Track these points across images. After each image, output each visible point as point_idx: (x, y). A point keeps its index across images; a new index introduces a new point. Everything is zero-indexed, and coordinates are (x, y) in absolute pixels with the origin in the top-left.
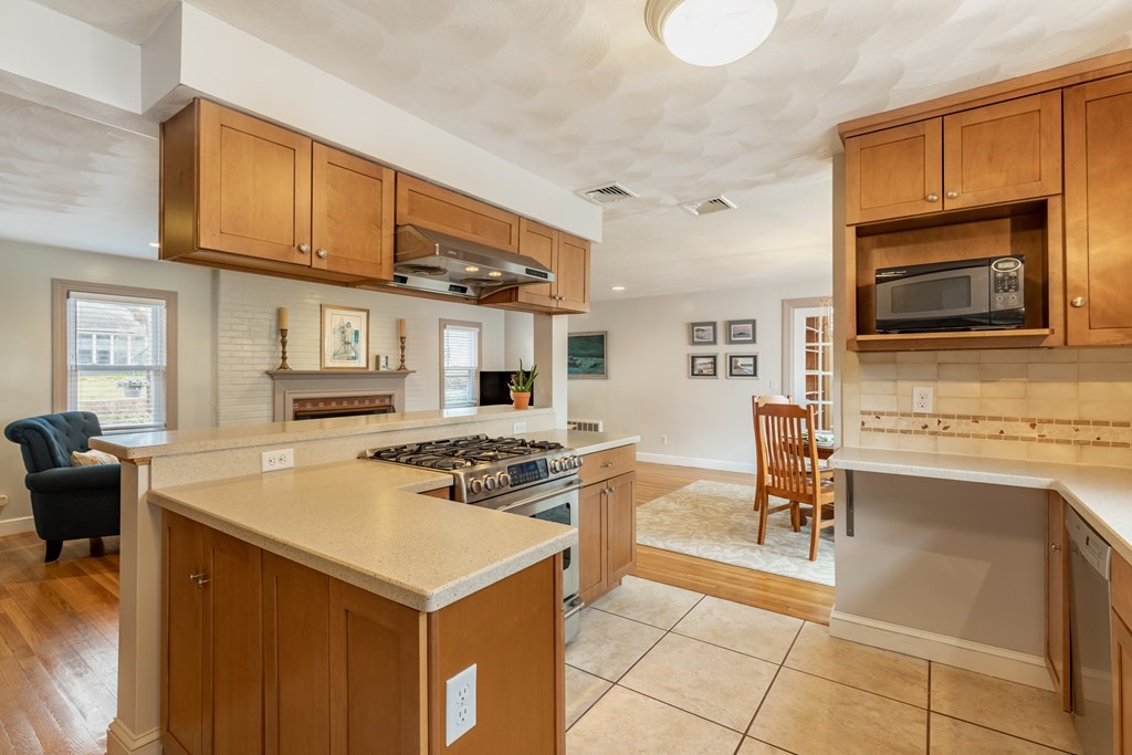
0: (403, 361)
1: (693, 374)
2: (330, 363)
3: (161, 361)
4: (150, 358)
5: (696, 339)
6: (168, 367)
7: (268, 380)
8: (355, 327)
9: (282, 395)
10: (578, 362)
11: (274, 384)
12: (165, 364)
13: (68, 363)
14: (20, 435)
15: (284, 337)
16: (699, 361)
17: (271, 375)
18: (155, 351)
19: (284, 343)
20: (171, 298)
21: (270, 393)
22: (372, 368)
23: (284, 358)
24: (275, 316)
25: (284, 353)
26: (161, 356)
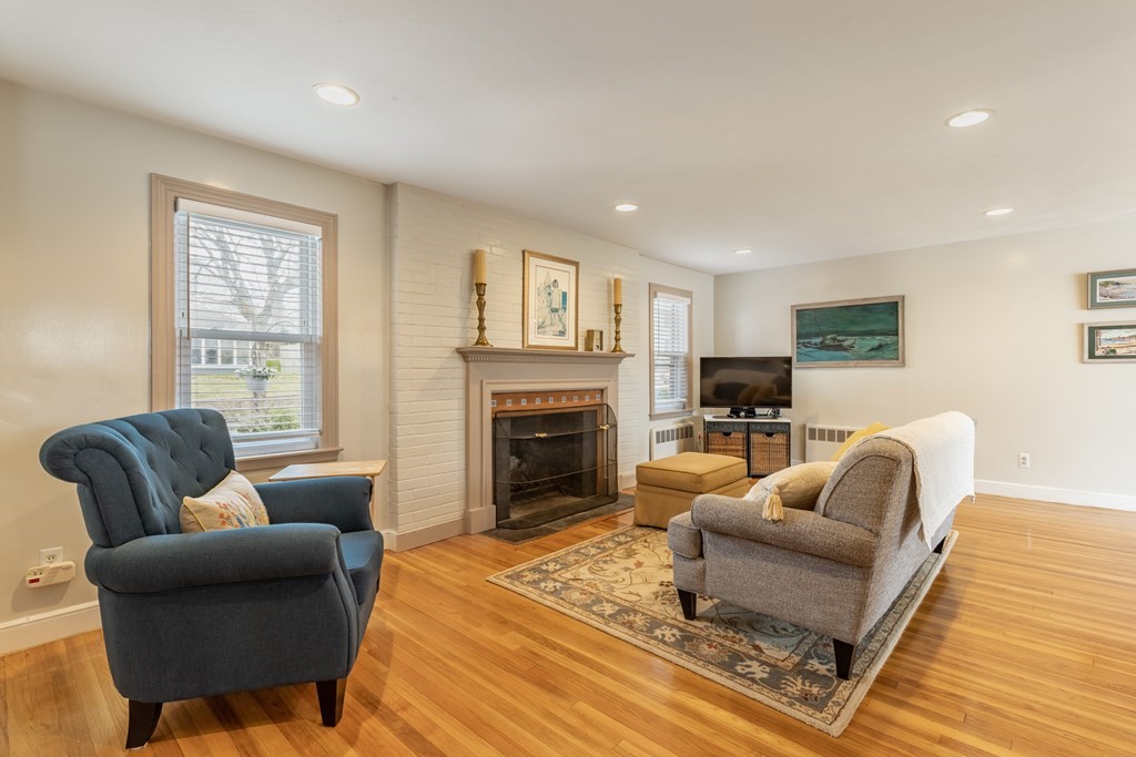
0: (617, 340)
1: (1092, 355)
2: (535, 339)
3: (315, 328)
4: (297, 322)
5: (1099, 299)
6: (325, 338)
7: (458, 363)
8: (563, 287)
9: (478, 386)
10: (846, 344)
11: (467, 369)
12: (319, 333)
13: (176, 326)
14: (69, 463)
15: (481, 296)
16: (1105, 334)
17: (464, 354)
18: (303, 310)
19: (481, 306)
20: (329, 223)
21: (460, 383)
22: (581, 349)
23: (481, 328)
24: (468, 262)
25: (481, 320)
26: (314, 319)
